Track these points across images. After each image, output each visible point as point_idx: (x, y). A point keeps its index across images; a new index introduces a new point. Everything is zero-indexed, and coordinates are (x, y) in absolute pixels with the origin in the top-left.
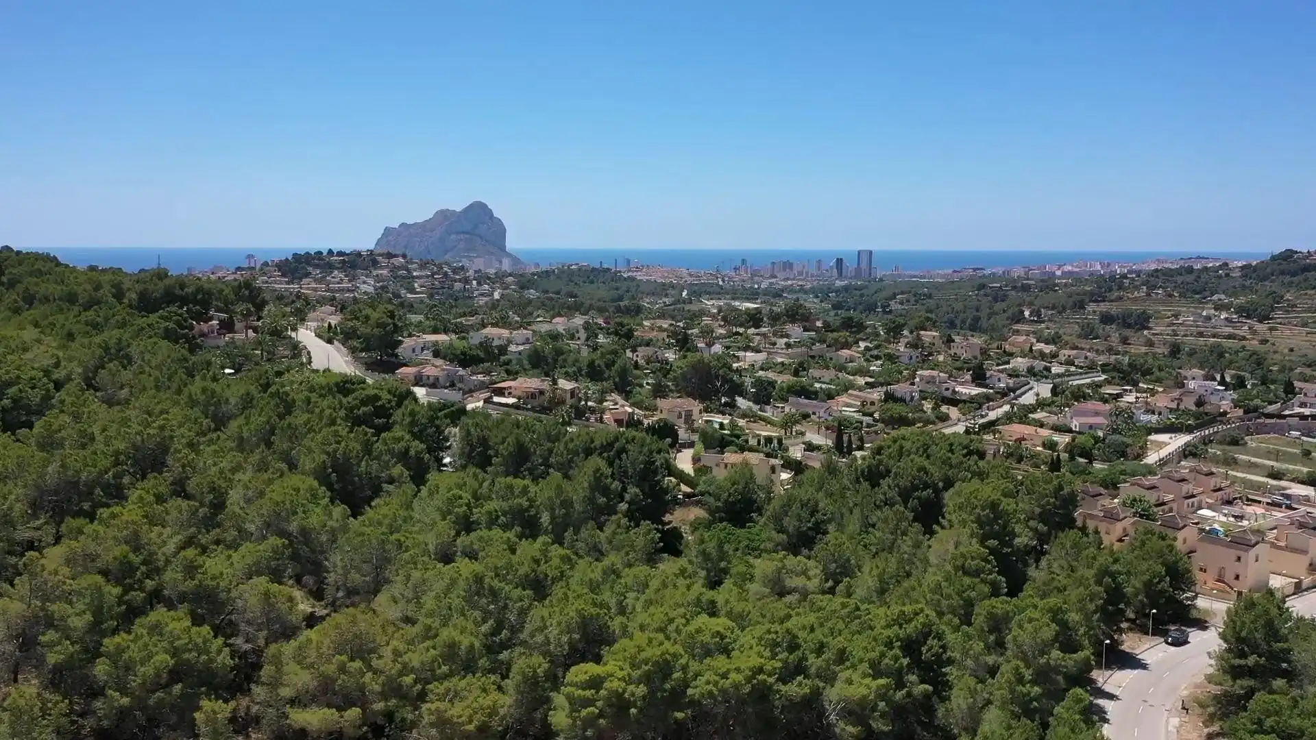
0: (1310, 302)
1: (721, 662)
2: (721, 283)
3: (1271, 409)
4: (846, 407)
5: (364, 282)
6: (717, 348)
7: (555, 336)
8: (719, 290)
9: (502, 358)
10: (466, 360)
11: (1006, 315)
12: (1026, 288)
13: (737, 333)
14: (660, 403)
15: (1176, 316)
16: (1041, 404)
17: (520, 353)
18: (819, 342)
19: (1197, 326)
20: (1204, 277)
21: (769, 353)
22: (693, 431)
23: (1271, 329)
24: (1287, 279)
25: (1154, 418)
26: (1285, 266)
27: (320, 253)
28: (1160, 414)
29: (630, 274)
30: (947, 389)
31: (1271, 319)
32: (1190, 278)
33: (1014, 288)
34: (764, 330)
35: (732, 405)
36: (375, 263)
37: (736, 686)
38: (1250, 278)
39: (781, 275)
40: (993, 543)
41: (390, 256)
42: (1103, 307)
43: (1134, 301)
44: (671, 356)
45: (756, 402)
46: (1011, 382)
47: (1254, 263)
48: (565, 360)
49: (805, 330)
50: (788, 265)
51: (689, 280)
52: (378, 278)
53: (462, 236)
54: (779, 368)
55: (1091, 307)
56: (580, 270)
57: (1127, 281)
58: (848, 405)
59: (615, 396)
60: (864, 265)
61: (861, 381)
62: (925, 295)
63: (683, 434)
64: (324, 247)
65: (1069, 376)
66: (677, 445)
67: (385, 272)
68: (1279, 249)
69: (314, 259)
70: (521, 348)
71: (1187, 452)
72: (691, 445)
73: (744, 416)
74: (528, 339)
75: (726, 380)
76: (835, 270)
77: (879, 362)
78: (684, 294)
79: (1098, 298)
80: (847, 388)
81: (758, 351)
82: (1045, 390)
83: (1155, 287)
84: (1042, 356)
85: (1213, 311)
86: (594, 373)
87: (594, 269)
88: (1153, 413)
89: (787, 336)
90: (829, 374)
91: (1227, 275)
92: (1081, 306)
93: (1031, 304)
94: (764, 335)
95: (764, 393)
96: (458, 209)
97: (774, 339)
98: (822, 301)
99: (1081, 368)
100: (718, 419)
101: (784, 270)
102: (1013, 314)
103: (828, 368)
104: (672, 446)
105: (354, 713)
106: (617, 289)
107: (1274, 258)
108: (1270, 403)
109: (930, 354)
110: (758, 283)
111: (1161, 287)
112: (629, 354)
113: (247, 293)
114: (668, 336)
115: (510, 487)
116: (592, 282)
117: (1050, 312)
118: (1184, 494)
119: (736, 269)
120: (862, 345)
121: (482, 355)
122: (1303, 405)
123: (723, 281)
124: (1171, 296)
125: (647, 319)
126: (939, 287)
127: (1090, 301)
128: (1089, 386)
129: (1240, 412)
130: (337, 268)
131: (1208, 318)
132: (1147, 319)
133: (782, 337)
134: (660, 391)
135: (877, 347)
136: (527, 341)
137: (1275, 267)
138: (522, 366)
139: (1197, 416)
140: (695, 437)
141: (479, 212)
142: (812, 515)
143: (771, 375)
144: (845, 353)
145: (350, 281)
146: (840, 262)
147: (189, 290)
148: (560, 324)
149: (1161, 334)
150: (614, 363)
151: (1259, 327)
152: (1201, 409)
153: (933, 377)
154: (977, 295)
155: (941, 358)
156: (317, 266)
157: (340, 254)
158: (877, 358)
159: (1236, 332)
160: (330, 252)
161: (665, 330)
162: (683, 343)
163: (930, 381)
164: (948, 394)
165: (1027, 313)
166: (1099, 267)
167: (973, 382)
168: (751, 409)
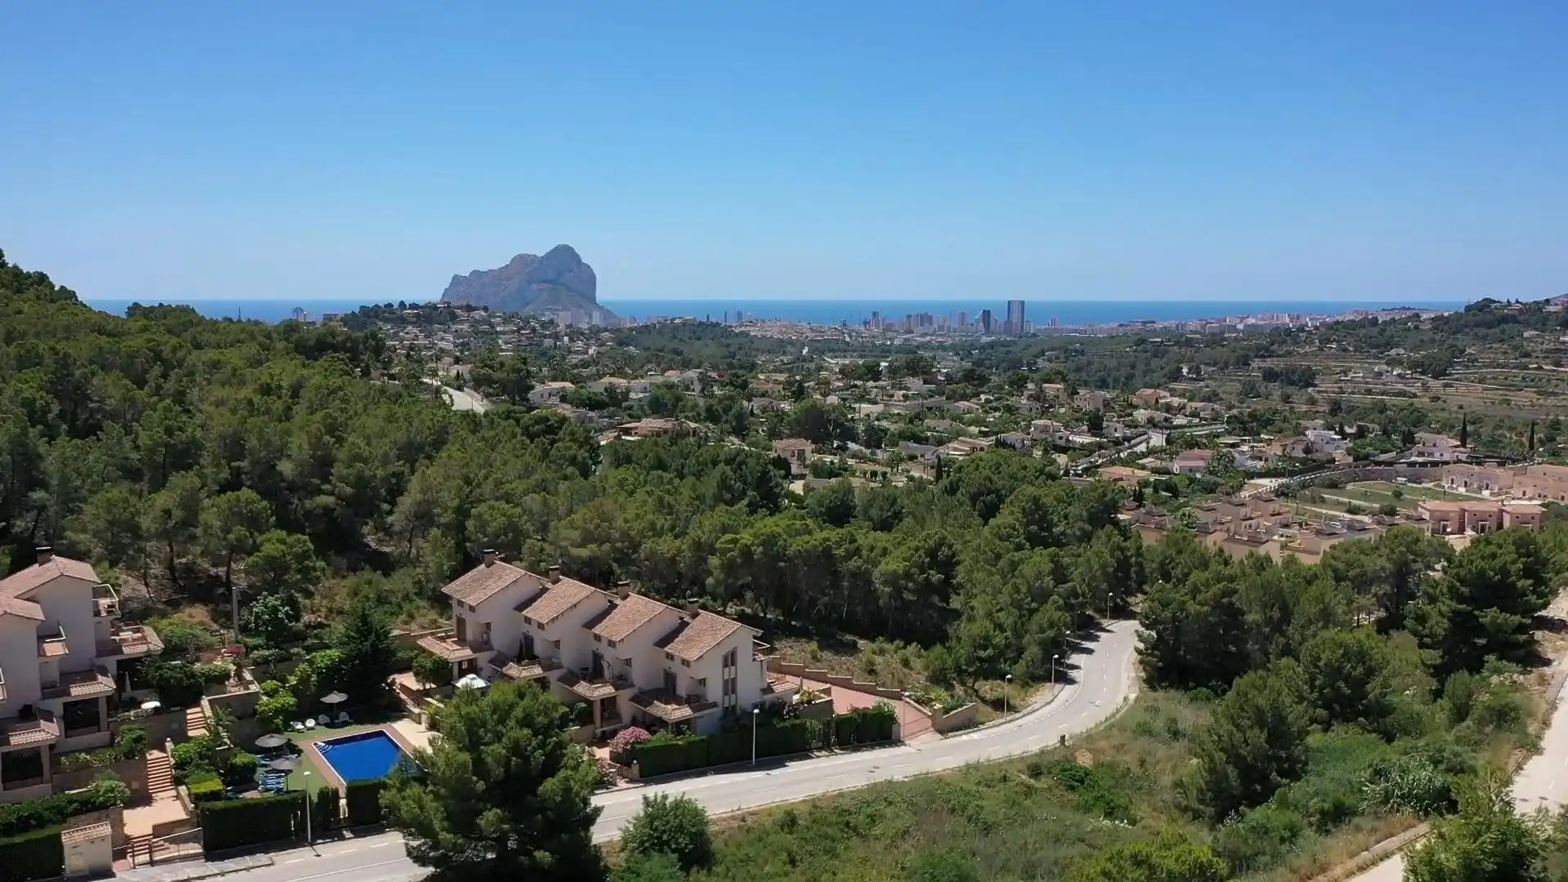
0: (1492, 356)
1: (807, 538)
2: (847, 339)
3: (1383, 457)
4: (955, 451)
5: (443, 339)
6: (833, 399)
7: (670, 386)
8: (845, 347)
9: (624, 404)
10: (594, 404)
11: (1163, 372)
12: (1189, 343)
13: (855, 386)
14: (776, 444)
15: (1345, 373)
16: (1150, 452)
17: (640, 400)
18: (939, 394)
19: (1367, 383)
20: (1390, 330)
21: (885, 405)
22: (805, 467)
23: (1446, 386)
24: (1483, 331)
25: (1260, 464)
26: (1480, 317)
27: (390, 305)
28: (1267, 460)
29: (743, 329)
30: (1061, 438)
31: (1448, 375)
32: (1374, 331)
33: (1177, 343)
34: (882, 383)
35: (843, 448)
36: (454, 318)
37: (815, 547)
38: (1442, 331)
39: (918, 330)
40: (1034, 528)
41: (469, 308)
42: (1269, 363)
43: (1304, 357)
44: (786, 406)
45: (868, 446)
46: (1128, 432)
47: (1446, 314)
48: (684, 406)
49: (925, 382)
50: (926, 319)
51: (811, 335)
52: (458, 334)
53: (545, 285)
54: (896, 418)
55: (1256, 363)
56: (684, 324)
57: (1305, 334)
58: (955, 449)
59: (733, 438)
60: (1015, 318)
61: (974, 429)
62: (1076, 351)
63: (795, 470)
64: (395, 298)
65: (1190, 427)
66: (789, 476)
67: (465, 327)
68: (1476, 298)
69: (384, 312)
70: (641, 395)
71: (1281, 493)
72: (802, 477)
73: (853, 457)
74: (645, 388)
75: (838, 425)
76: (981, 324)
77: (997, 414)
78: (805, 351)
79: (1265, 352)
80: (958, 434)
81: (875, 403)
82: (1157, 439)
83: (1329, 341)
84: (1168, 408)
85: (1385, 367)
86: (712, 416)
87: (701, 323)
88: (1261, 459)
89: (907, 389)
90: (946, 423)
91: (1416, 328)
92: (1245, 362)
93: (1191, 360)
94: (883, 388)
95: (875, 438)
96: (541, 253)
97: (891, 392)
98: (962, 359)
99: (1206, 420)
100: (828, 459)
101: (922, 325)
102: (1171, 372)
103: (943, 418)
104: (785, 477)
105: (606, 547)
106: (728, 346)
107: (1468, 308)
108: (1383, 452)
109: (1051, 406)
110: (890, 339)
111: (1334, 340)
112: (745, 403)
113: (373, 343)
114: (784, 389)
115: (661, 477)
116: (699, 339)
117: (1211, 369)
118: (1241, 516)
119: (866, 323)
120: (983, 397)
121: (606, 400)
122: (1421, 454)
123: (851, 337)
124: (1345, 350)
125: (762, 372)
126: (1095, 342)
127: (1257, 356)
128: (1207, 436)
129: (1350, 459)
130: (410, 323)
131: (1380, 374)
132: (1313, 375)
133: (900, 389)
134: (774, 434)
135: (997, 400)
136: (645, 390)
137: (1470, 318)
138: (643, 410)
139: (1303, 461)
140: (806, 472)
141: (565, 257)
142: (892, 506)
143: (885, 424)
144: (963, 404)
145: (426, 337)
146: (987, 314)
147: (339, 339)
148: (673, 376)
149: (1326, 392)
150: (730, 408)
151: (1432, 383)
152: (1310, 456)
153: (1046, 426)
154: (1135, 351)
155: (1062, 410)
156: (387, 320)
157: (414, 306)
158: (996, 409)
159: (1407, 389)
160: (402, 305)
161: (779, 383)
162: (799, 393)
163: (1045, 429)
164: (1062, 443)
165: (1185, 371)
166: (1287, 320)
167: (1089, 431)
168: (861, 451)
